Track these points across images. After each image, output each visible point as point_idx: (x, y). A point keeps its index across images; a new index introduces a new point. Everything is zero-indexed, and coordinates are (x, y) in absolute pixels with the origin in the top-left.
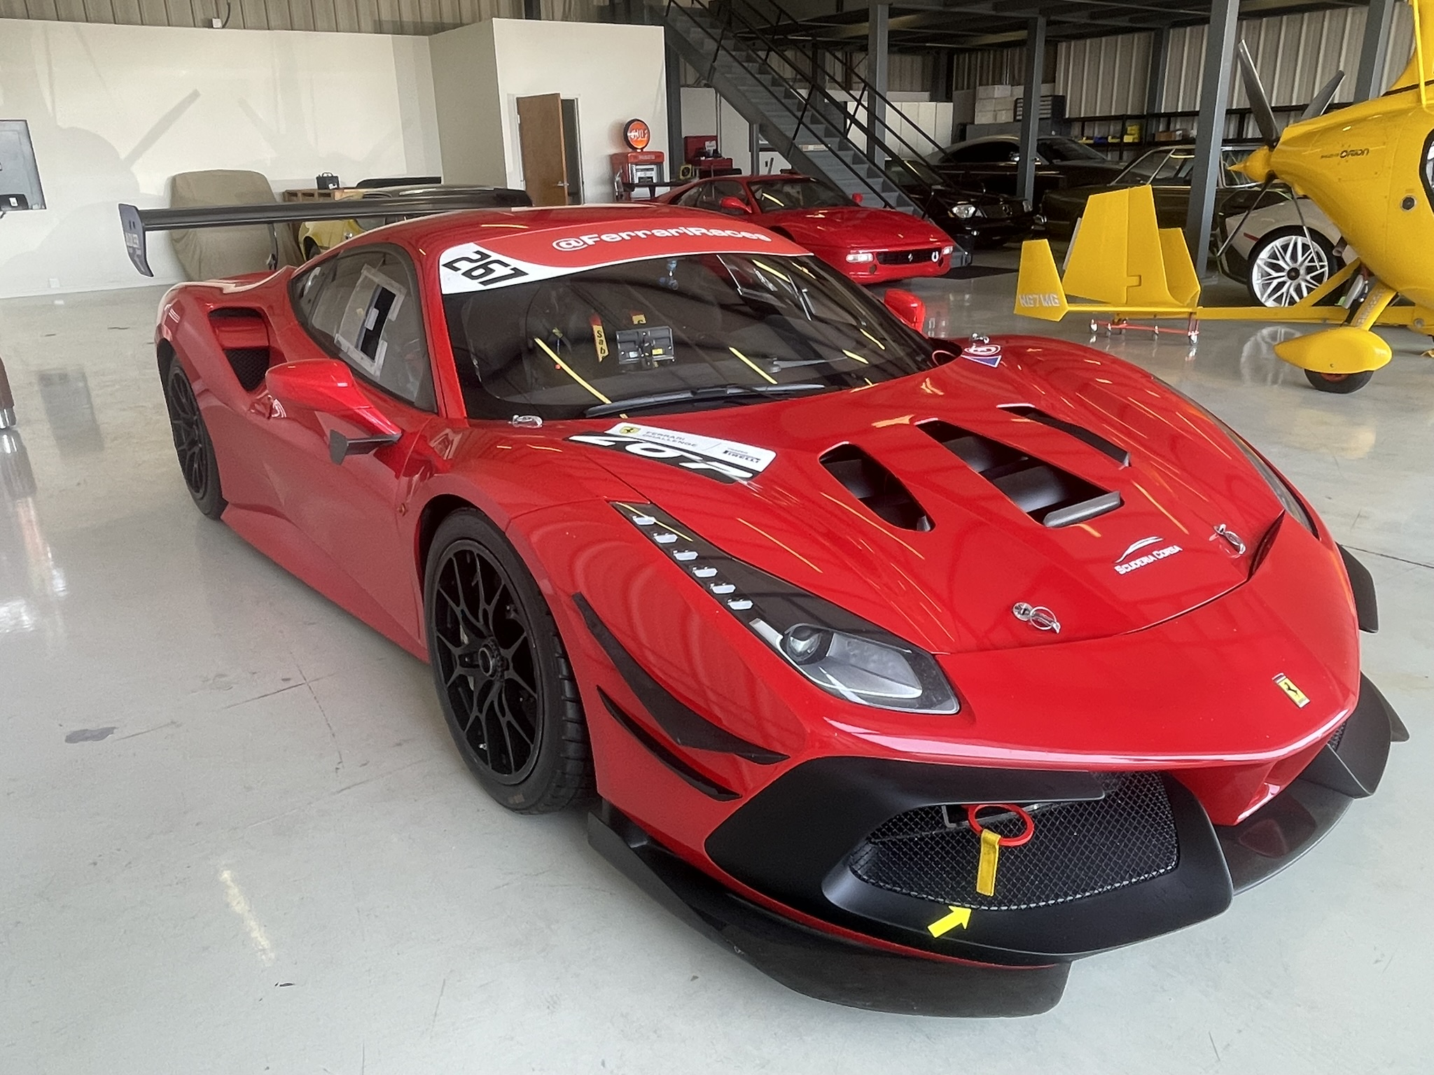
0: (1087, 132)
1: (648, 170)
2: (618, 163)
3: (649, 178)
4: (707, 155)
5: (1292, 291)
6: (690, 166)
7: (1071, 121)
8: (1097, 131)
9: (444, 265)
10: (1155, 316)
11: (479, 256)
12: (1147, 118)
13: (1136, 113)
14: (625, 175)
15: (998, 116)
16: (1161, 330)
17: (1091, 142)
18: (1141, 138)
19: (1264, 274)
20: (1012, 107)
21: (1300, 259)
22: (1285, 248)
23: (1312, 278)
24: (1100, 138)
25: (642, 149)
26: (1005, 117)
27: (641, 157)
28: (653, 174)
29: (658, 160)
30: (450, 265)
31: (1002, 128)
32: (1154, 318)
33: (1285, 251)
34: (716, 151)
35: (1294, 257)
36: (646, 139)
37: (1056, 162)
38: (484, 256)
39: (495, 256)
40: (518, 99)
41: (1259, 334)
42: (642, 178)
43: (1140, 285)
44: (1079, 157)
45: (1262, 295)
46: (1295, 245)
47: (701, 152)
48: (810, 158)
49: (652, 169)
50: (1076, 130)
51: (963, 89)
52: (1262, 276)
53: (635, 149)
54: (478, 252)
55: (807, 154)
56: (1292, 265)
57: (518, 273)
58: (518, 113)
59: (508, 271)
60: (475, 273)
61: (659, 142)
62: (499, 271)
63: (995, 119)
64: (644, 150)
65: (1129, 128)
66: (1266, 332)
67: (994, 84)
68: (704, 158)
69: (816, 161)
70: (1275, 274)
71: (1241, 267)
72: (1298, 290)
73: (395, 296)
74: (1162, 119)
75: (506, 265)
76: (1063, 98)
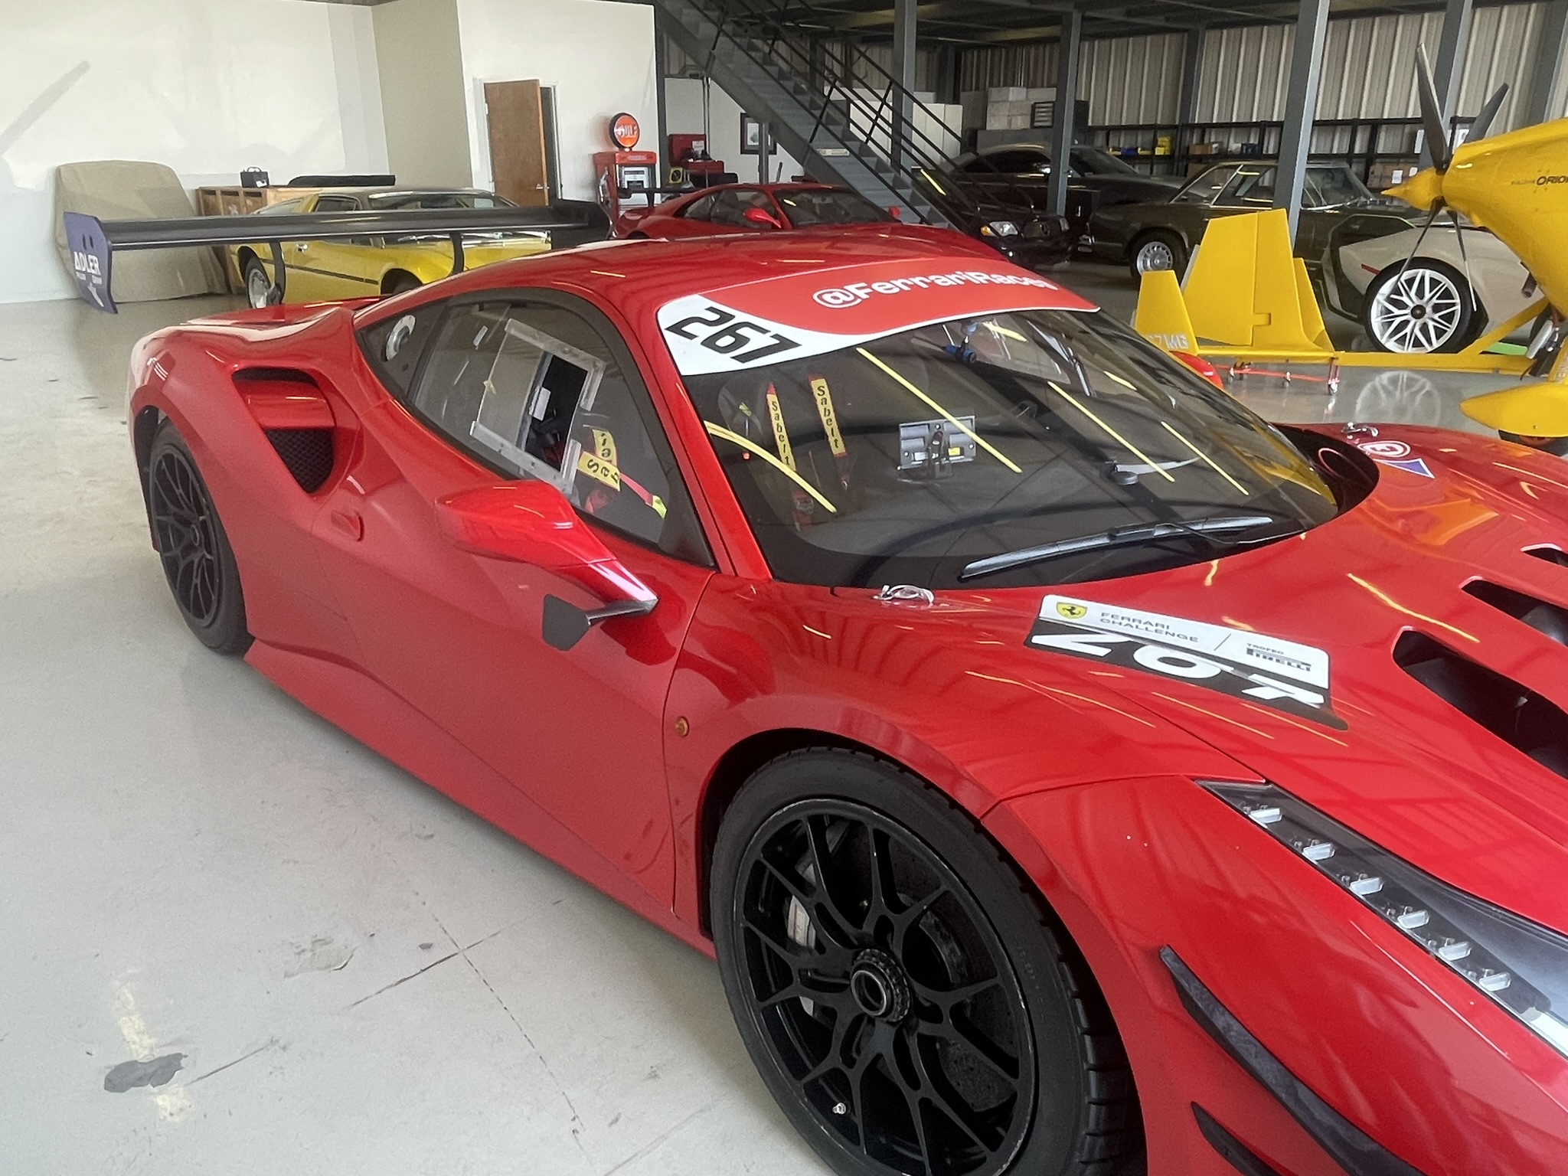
0: (1113, 142)
1: (638, 172)
2: (603, 164)
3: (638, 182)
4: (696, 157)
5: (1417, 331)
6: (681, 170)
7: (1094, 130)
8: (1124, 141)
9: (668, 329)
10: (1287, 361)
11: (716, 317)
12: (1179, 129)
13: (1166, 123)
14: (611, 178)
15: (1013, 120)
16: (1293, 376)
17: (1120, 153)
18: (1173, 151)
19: (1384, 312)
20: (1030, 112)
21: (1428, 295)
22: (1410, 282)
23: (1439, 317)
24: (1128, 150)
25: (630, 148)
26: (1021, 123)
27: (631, 158)
28: (644, 178)
29: (650, 161)
30: (677, 328)
31: (1020, 135)
32: (1287, 364)
33: (1410, 288)
34: (704, 152)
35: (1420, 293)
36: (635, 136)
37: (1089, 175)
38: (725, 317)
39: (740, 317)
40: (485, 84)
41: (1377, 379)
42: (631, 182)
43: (1270, 323)
44: (1107, 169)
45: (1382, 335)
46: (1423, 278)
47: (689, 152)
48: (830, 163)
49: (643, 172)
50: (1100, 140)
51: (971, 90)
52: (1382, 314)
53: (621, 147)
54: (711, 309)
55: (827, 159)
56: (1417, 302)
57: (784, 344)
58: (487, 102)
59: (767, 341)
60: (722, 342)
61: (649, 142)
62: (757, 341)
63: (1010, 123)
64: (634, 149)
65: (1159, 139)
66: (1385, 377)
67: (1005, 85)
68: (691, 160)
69: (838, 167)
70: (1397, 312)
71: (1357, 303)
72: (1424, 329)
73: (587, 372)
74: (1195, 131)
75: (764, 331)
76: (1086, 104)
